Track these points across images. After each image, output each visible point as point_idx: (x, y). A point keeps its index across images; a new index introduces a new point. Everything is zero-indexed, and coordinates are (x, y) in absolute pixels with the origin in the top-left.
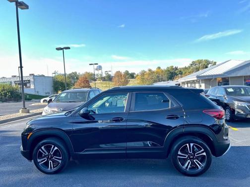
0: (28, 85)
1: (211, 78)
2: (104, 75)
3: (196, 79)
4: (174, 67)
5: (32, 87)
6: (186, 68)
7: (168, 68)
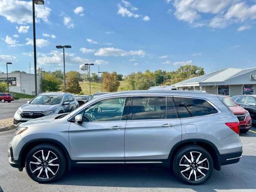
0: (14, 83)
1: (212, 85)
2: (91, 76)
3: (198, 85)
4: (162, 71)
5: (18, 85)
6: (174, 73)
7: (156, 71)
